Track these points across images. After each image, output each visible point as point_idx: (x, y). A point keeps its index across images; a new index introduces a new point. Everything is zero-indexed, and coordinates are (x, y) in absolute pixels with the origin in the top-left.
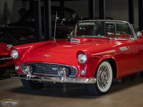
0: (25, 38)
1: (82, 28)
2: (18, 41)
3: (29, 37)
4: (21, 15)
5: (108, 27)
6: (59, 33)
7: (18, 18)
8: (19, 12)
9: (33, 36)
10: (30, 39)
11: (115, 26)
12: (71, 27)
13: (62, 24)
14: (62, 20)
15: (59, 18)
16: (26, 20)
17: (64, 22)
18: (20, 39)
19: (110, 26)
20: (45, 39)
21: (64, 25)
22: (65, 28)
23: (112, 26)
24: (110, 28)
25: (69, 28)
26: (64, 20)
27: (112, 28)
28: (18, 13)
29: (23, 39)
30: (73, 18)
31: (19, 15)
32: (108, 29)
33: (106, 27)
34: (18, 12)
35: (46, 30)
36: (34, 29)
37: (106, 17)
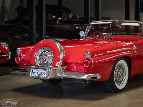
0: (20, 36)
1: (79, 27)
2: (13, 39)
3: (24, 35)
4: (19, 12)
5: (103, 28)
6: (55, 31)
7: (15, 16)
8: (17, 9)
9: (29, 34)
10: (25, 37)
11: (111, 26)
12: (67, 26)
13: (57, 23)
14: (58, 19)
15: (55, 17)
16: (22, 18)
17: (60, 21)
18: (15, 37)
19: (105, 26)
20: (39, 38)
21: (60, 24)
22: (61, 27)
23: (107, 27)
24: (106, 29)
25: (65, 27)
26: (60, 19)
27: (107, 28)
28: (16, 11)
29: (18, 37)
30: (69, 18)
31: (16, 12)
32: (104, 29)
33: (101, 27)
34: (15, 9)
35: (40, 29)
36: (28, 27)
37: (101, 17)
